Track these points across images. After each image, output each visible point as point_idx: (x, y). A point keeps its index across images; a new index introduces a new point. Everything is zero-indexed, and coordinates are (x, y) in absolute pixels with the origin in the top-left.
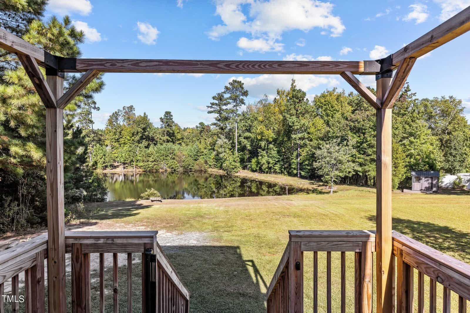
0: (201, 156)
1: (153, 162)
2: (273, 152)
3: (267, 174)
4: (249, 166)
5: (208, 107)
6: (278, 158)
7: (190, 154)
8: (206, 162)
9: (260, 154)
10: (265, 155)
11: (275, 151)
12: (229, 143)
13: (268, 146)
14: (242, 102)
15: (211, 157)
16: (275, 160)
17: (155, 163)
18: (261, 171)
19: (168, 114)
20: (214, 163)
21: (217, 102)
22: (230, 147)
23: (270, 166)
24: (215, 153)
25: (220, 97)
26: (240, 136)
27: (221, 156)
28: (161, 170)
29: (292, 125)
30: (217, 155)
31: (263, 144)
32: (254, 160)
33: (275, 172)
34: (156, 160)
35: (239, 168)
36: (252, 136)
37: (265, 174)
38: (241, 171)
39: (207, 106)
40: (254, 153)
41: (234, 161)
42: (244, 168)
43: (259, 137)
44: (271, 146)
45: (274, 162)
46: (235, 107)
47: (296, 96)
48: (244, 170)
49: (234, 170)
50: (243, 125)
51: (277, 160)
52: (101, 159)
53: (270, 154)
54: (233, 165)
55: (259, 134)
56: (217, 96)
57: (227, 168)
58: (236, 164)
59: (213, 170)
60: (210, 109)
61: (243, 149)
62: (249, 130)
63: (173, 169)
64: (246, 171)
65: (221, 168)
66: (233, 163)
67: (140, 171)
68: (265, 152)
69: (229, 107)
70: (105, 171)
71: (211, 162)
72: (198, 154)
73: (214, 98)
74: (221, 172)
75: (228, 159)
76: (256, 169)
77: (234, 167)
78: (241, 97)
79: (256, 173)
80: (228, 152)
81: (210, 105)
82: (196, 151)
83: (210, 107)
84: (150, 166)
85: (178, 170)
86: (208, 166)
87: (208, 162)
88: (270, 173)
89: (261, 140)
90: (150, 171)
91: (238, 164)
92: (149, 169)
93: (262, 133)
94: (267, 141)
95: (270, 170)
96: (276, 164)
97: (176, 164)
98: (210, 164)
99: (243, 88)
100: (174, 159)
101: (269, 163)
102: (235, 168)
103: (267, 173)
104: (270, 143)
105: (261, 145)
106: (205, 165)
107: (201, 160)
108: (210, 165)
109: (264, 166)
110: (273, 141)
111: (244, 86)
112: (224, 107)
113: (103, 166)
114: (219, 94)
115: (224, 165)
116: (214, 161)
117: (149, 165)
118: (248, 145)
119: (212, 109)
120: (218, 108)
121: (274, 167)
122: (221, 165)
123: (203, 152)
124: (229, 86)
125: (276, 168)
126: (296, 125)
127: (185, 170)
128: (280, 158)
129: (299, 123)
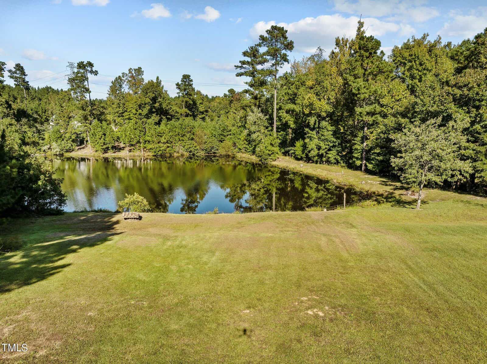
0: (228, 135)
1: (164, 143)
2: (326, 133)
3: (317, 164)
4: (292, 151)
5: (237, 67)
6: (333, 142)
7: (214, 133)
8: (234, 144)
9: (308, 135)
10: (315, 136)
11: (329, 131)
12: (264, 119)
13: (319, 124)
14: (285, 59)
15: (240, 137)
16: (329, 145)
17: (169, 145)
18: (308, 159)
19: (186, 78)
20: (245, 146)
21: (249, 59)
22: (266, 124)
23: (320, 153)
24: (246, 132)
25: (253, 53)
26: (280, 108)
27: (254, 136)
28: (176, 155)
29: (357, 92)
30: (249, 135)
31: (312, 120)
32: (299, 144)
33: (328, 162)
34: (169, 140)
35: (277, 153)
36: (297, 109)
37: (314, 164)
38: (282, 157)
39: (235, 66)
40: (300, 134)
41: (271, 144)
42: (286, 153)
43: (307, 111)
44: (324, 123)
45: (327, 147)
46: (274, 67)
47: (364, 47)
48: (284, 157)
49: (271, 157)
50: (285, 94)
51: (332, 145)
52: (100, 139)
53: (322, 135)
54: (269, 151)
55: (307, 107)
56: (249, 50)
57: (260, 155)
58: (273, 148)
59: (244, 155)
60: (239, 71)
61: (284, 127)
62: (293, 101)
63: (192, 153)
64: (287, 158)
65: (254, 152)
66: (270, 148)
67: (149, 156)
68: (314, 132)
69: (267, 66)
70: (106, 155)
71: (242, 144)
72: (225, 134)
73: (245, 54)
74: (254, 159)
75: (263, 140)
76: (302, 157)
77: (270, 153)
78: (284, 51)
79: (301, 162)
80: (262, 131)
81: (240, 65)
82: (222, 129)
83: (240, 67)
84: (162, 149)
85: (198, 154)
86: (237, 149)
87: (237, 144)
88: (321, 162)
89: (310, 114)
90: (161, 156)
91: (276, 149)
92: (160, 152)
93: (311, 105)
94: (319, 116)
95: (321, 159)
96: (330, 150)
97: (195, 147)
98: (239, 147)
99: (286, 38)
100: (192, 139)
101: (319, 148)
102: (272, 154)
103: (317, 162)
104: (324, 119)
105: (309, 122)
106: (232, 148)
107: (228, 142)
108: (240, 149)
109: (312, 152)
110: (327, 116)
111: (287, 35)
112: (259, 67)
113: (103, 149)
114: (252, 48)
115: (258, 149)
116: (245, 143)
117: (160, 147)
118: (292, 123)
119: (243, 71)
120: (251, 69)
121: (327, 155)
122: (254, 149)
123: (230, 131)
124: (266, 35)
125: (330, 156)
126: (363, 92)
127: (207, 154)
128: (335, 142)
129: (367, 89)
